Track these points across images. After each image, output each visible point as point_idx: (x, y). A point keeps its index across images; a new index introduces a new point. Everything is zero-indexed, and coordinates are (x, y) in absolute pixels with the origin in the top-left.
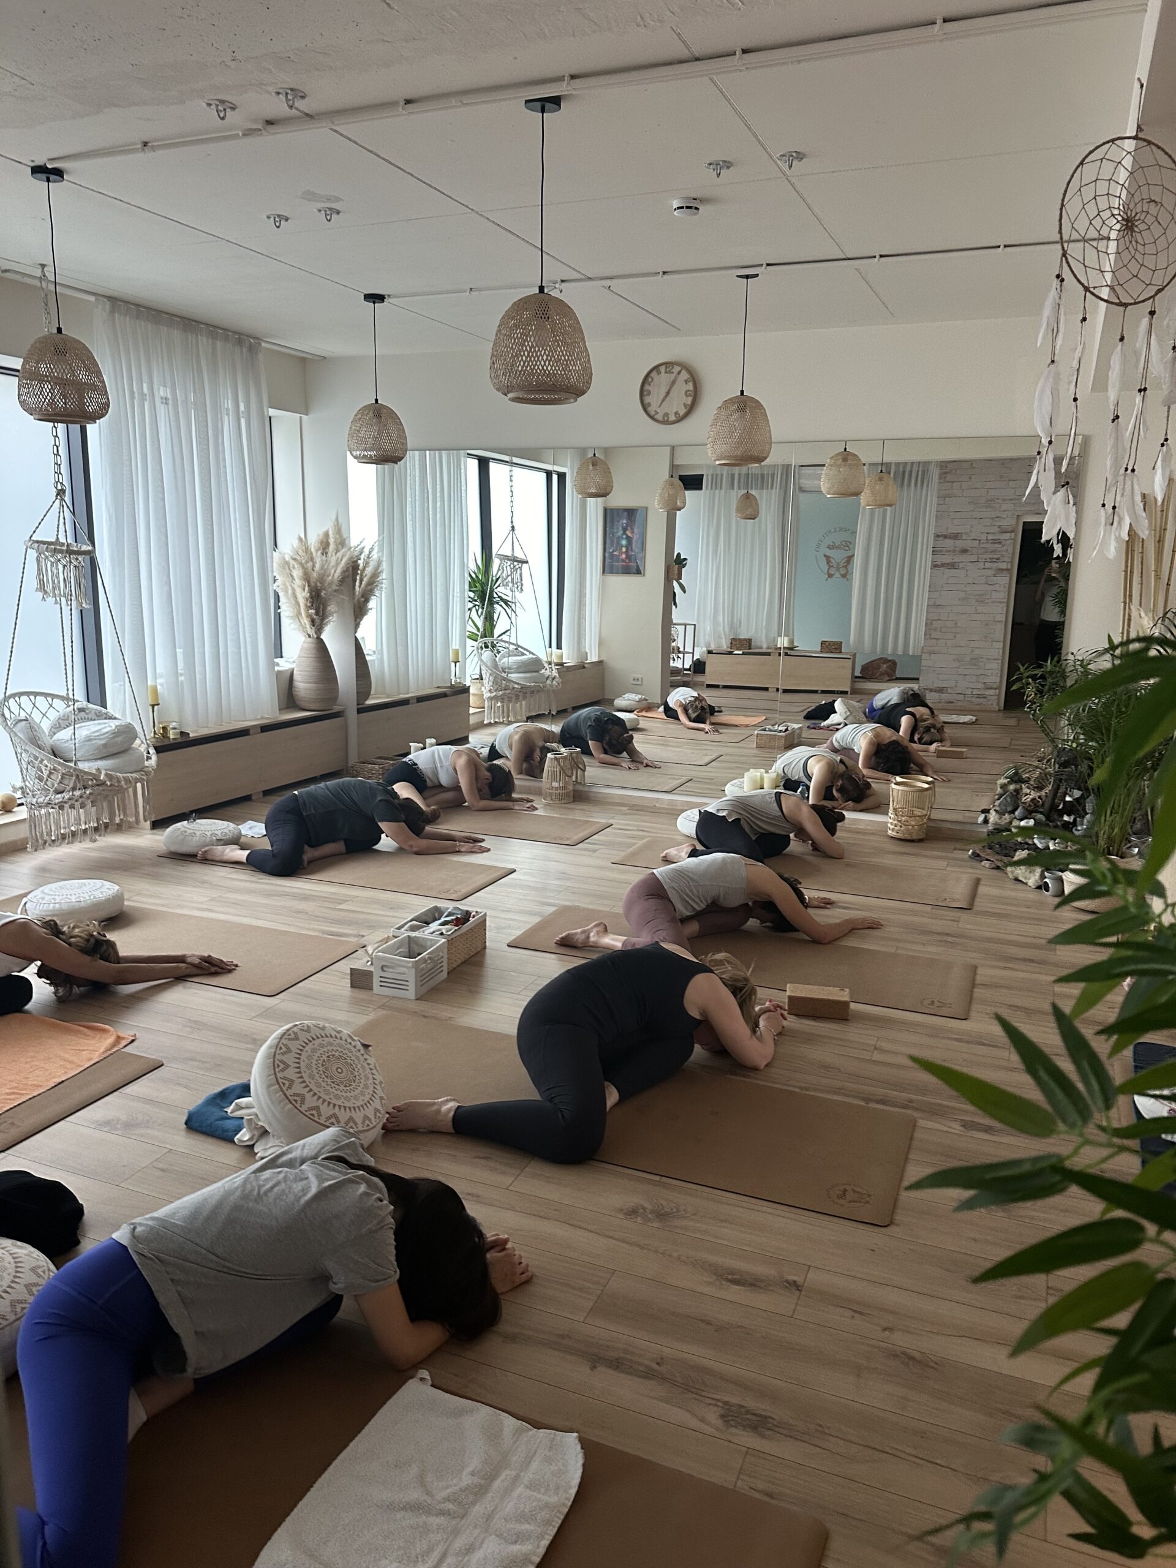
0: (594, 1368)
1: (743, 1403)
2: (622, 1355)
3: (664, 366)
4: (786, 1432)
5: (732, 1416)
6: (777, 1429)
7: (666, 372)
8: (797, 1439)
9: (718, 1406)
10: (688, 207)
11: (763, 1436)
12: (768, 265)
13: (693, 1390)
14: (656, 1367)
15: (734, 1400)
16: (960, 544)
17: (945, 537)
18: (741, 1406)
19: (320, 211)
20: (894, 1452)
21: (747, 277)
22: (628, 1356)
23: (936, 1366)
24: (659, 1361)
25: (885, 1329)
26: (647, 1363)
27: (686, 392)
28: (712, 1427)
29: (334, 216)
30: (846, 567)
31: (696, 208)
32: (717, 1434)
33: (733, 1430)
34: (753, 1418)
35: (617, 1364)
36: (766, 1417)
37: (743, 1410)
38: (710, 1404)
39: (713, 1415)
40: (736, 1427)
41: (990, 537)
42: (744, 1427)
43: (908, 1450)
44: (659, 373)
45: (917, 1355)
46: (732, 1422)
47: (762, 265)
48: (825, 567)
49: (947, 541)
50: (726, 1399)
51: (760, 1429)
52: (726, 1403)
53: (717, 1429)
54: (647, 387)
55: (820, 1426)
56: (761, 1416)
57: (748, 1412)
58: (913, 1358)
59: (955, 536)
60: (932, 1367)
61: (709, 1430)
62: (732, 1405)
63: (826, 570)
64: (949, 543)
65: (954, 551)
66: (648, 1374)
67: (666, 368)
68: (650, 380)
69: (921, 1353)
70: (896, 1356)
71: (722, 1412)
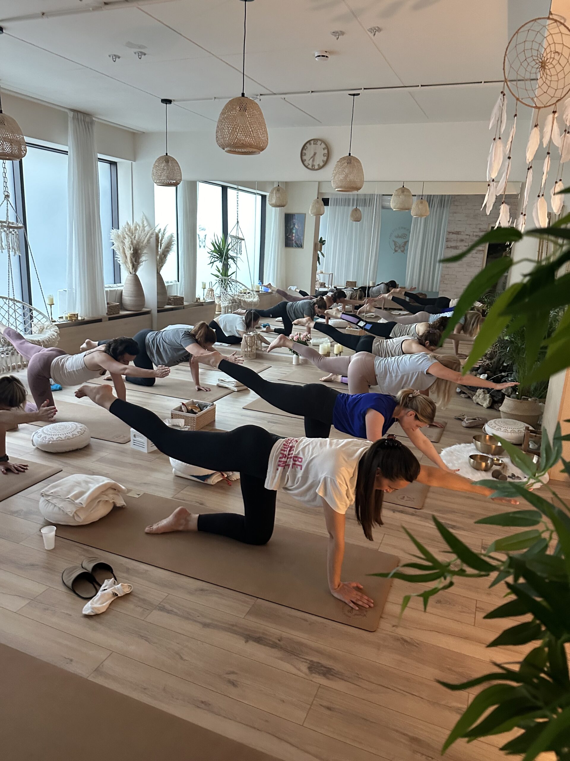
0: (247, 642)
1: (320, 661)
2: (261, 635)
3: (313, 141)
4: (340, 677)
5: (314, 668)
6: (335, 675)
7: (314, 144)
8: (345, 681)
9: (307, 662)
10: (323, 56)
11: (328, 679)
12: (365, 89)
13: (296, 654)
14: (277, 641)
15: (315, 659)
16: (460, 237)
17: (453, 233)
18: (319, 663)
19: (135, 53)
20: (393, 688)
21: (354, 95)
22: (265, 636)
23: (417, 645)
24: (280, 639)
25: (394, 626)
26: (274, 640)
27: (324, 154)
28: (303, 673)
29: (143, 56)
30: (404, 247)
31: (327, 57)
32: (306, 677)
33: (314, 675)
34: (324, 669)
35: (259, 640)
36: (330, 669)
37: (320, 665)
38: (303, 662)
39: (304, 667)
40: (315, 673)
41: (475, 234)
42: (319, 674)
43: (400, 687)
44: (310, 144)
45: (408, 640)
46: (314, 671)
47: (361, 89)
48: (393, 247)
49: (454, 235)
50: (311, 659)
51: (328, 675)
52: (311, 661)
53: (306, 674)
54: (304, 151)
55: (358, 674)
56: (328, 668)
57: (322, 666)
58: (406, 641)
59: (458, 233)
60: (415, 646)
61: (302, 675)
62: (315, 662)
63: (393, 249)
64: (454, 236)
65: (457, 240)
66: (274, 646)
67: (314, 141)
68: (306, 147)
69: (411, 638)
70: (398, 640)
71: (309, 665)
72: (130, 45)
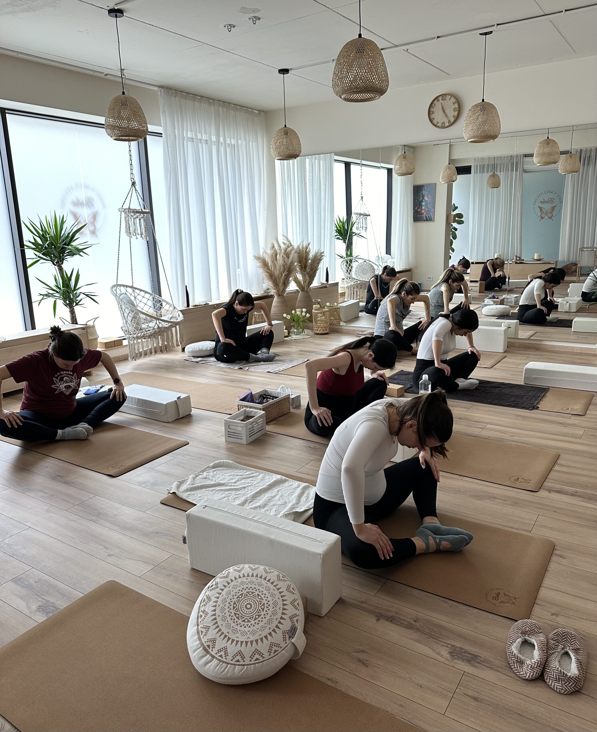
44: (438, 101)
54: (432, 109)
68: (433, 105)
72: (244, 10)
